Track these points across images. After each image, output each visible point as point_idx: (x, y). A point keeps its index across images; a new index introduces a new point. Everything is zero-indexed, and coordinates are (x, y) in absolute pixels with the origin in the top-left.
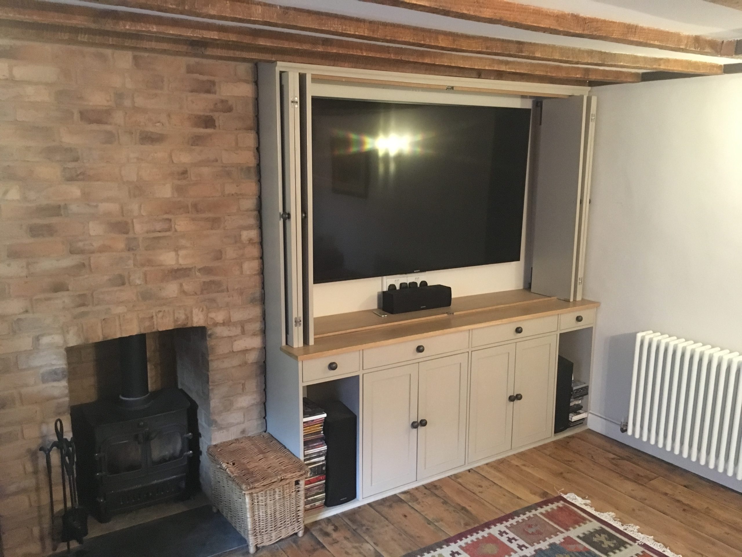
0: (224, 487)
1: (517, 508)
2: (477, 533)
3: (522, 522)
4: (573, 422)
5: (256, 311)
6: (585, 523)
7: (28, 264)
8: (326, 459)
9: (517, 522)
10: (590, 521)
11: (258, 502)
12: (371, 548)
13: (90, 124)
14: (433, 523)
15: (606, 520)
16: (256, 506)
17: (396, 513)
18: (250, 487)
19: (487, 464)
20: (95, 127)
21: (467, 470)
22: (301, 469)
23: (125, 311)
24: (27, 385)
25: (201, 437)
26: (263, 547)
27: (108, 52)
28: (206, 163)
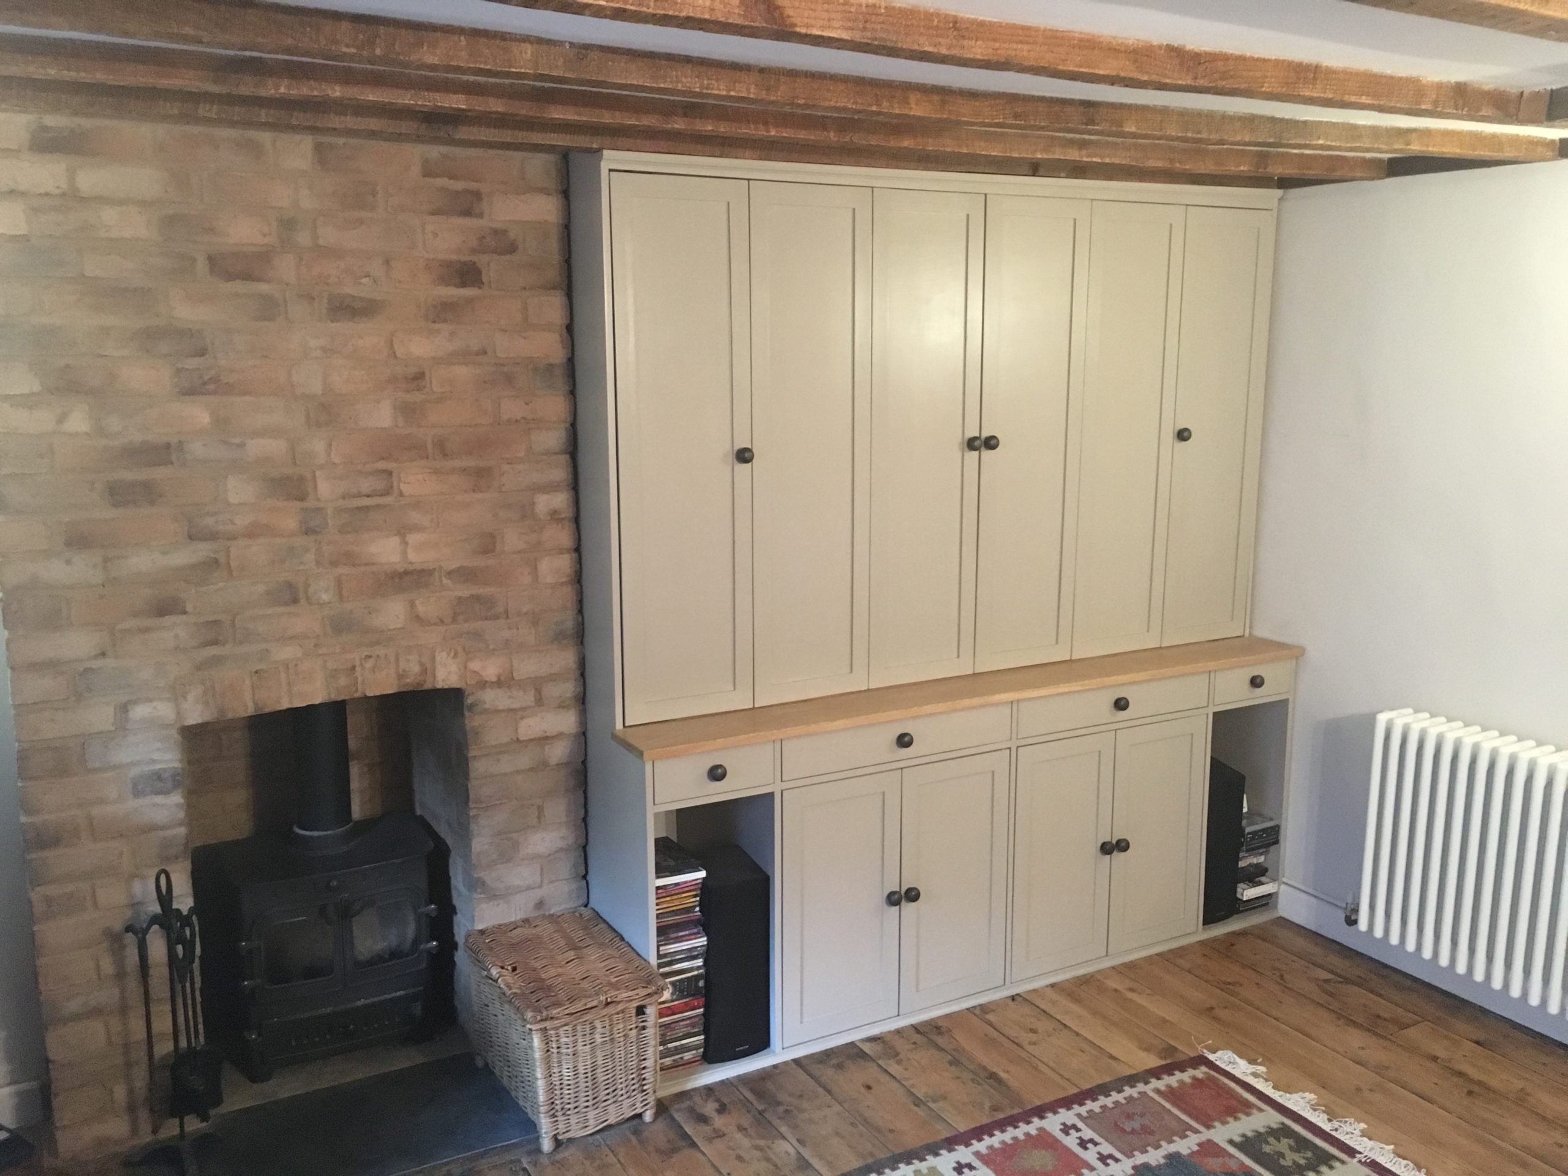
0: (496, 1016)
1: (1107, 1079)
2: (1016, 1127)
3: (1113, 1108)
4: (1247, 901)
5: (565, 659)
6: (1248, 1114)
7: (106, 560)
8: (706, 964)
9: (1103, 1107)
10: (1260, 1110)
11: (558, 1048)
12: (792, 1151)
13: (228, 281)
14: (925, 1104)
15: (1295, 1109)
16: (555, 1055)
17: (850, 1081)
18: (541, 1016)
19: (1052, 986)
20: (239, 286)
21: (1010, 997)
22: (648, 984)
23: (300, 655)
24: (101, 801)
25: (456, 913)
26: (570, 1140)
27: (265, 137)
28: (464, 356)
